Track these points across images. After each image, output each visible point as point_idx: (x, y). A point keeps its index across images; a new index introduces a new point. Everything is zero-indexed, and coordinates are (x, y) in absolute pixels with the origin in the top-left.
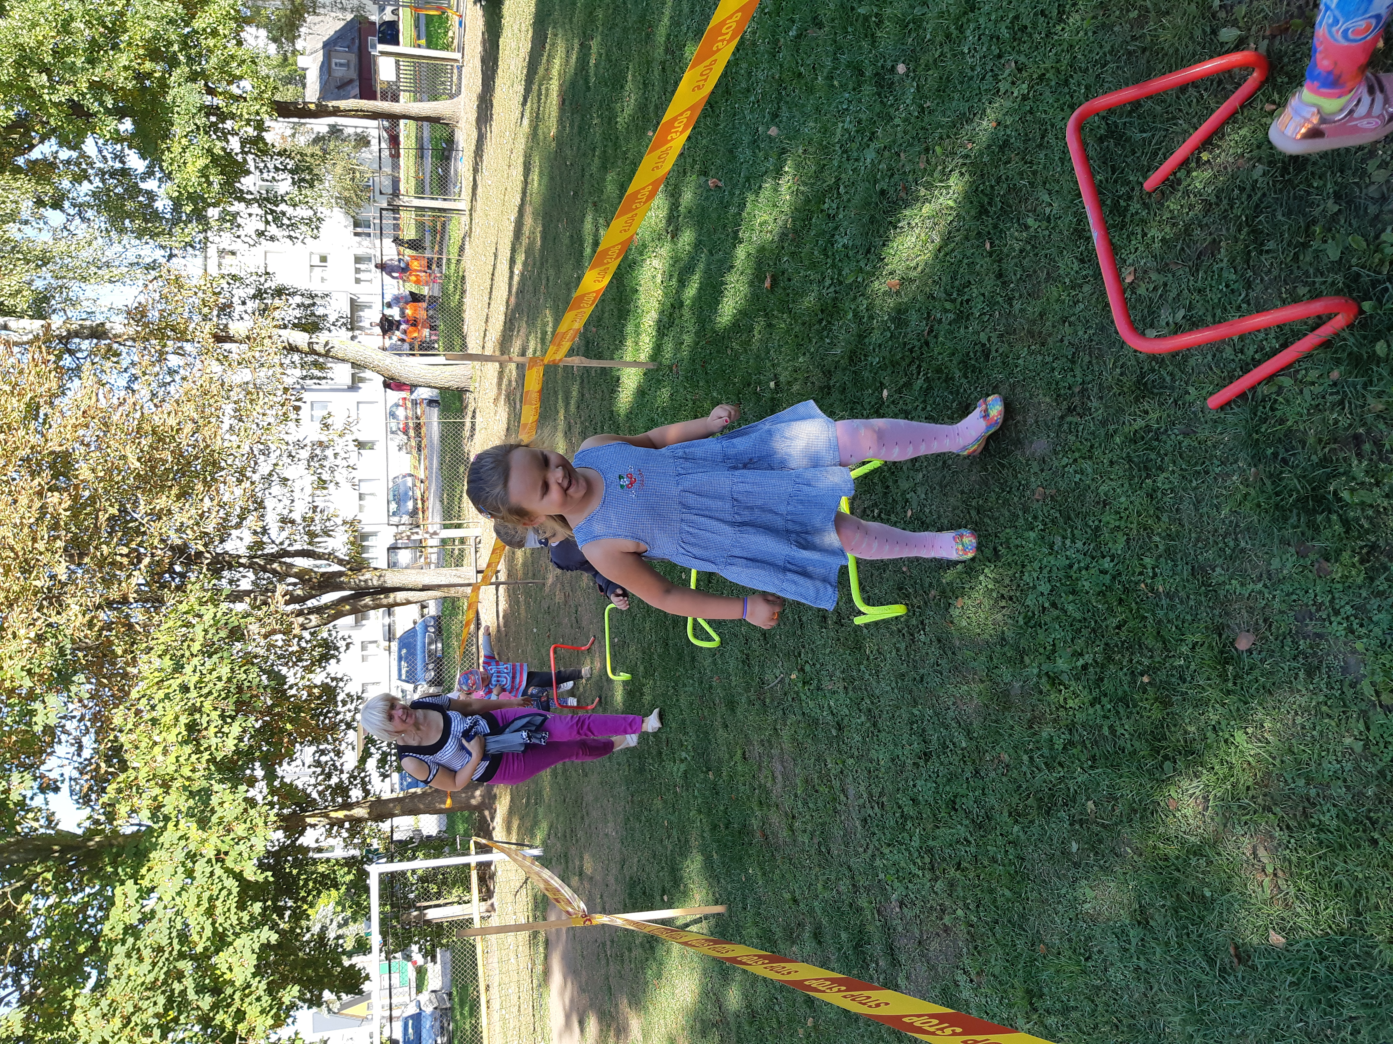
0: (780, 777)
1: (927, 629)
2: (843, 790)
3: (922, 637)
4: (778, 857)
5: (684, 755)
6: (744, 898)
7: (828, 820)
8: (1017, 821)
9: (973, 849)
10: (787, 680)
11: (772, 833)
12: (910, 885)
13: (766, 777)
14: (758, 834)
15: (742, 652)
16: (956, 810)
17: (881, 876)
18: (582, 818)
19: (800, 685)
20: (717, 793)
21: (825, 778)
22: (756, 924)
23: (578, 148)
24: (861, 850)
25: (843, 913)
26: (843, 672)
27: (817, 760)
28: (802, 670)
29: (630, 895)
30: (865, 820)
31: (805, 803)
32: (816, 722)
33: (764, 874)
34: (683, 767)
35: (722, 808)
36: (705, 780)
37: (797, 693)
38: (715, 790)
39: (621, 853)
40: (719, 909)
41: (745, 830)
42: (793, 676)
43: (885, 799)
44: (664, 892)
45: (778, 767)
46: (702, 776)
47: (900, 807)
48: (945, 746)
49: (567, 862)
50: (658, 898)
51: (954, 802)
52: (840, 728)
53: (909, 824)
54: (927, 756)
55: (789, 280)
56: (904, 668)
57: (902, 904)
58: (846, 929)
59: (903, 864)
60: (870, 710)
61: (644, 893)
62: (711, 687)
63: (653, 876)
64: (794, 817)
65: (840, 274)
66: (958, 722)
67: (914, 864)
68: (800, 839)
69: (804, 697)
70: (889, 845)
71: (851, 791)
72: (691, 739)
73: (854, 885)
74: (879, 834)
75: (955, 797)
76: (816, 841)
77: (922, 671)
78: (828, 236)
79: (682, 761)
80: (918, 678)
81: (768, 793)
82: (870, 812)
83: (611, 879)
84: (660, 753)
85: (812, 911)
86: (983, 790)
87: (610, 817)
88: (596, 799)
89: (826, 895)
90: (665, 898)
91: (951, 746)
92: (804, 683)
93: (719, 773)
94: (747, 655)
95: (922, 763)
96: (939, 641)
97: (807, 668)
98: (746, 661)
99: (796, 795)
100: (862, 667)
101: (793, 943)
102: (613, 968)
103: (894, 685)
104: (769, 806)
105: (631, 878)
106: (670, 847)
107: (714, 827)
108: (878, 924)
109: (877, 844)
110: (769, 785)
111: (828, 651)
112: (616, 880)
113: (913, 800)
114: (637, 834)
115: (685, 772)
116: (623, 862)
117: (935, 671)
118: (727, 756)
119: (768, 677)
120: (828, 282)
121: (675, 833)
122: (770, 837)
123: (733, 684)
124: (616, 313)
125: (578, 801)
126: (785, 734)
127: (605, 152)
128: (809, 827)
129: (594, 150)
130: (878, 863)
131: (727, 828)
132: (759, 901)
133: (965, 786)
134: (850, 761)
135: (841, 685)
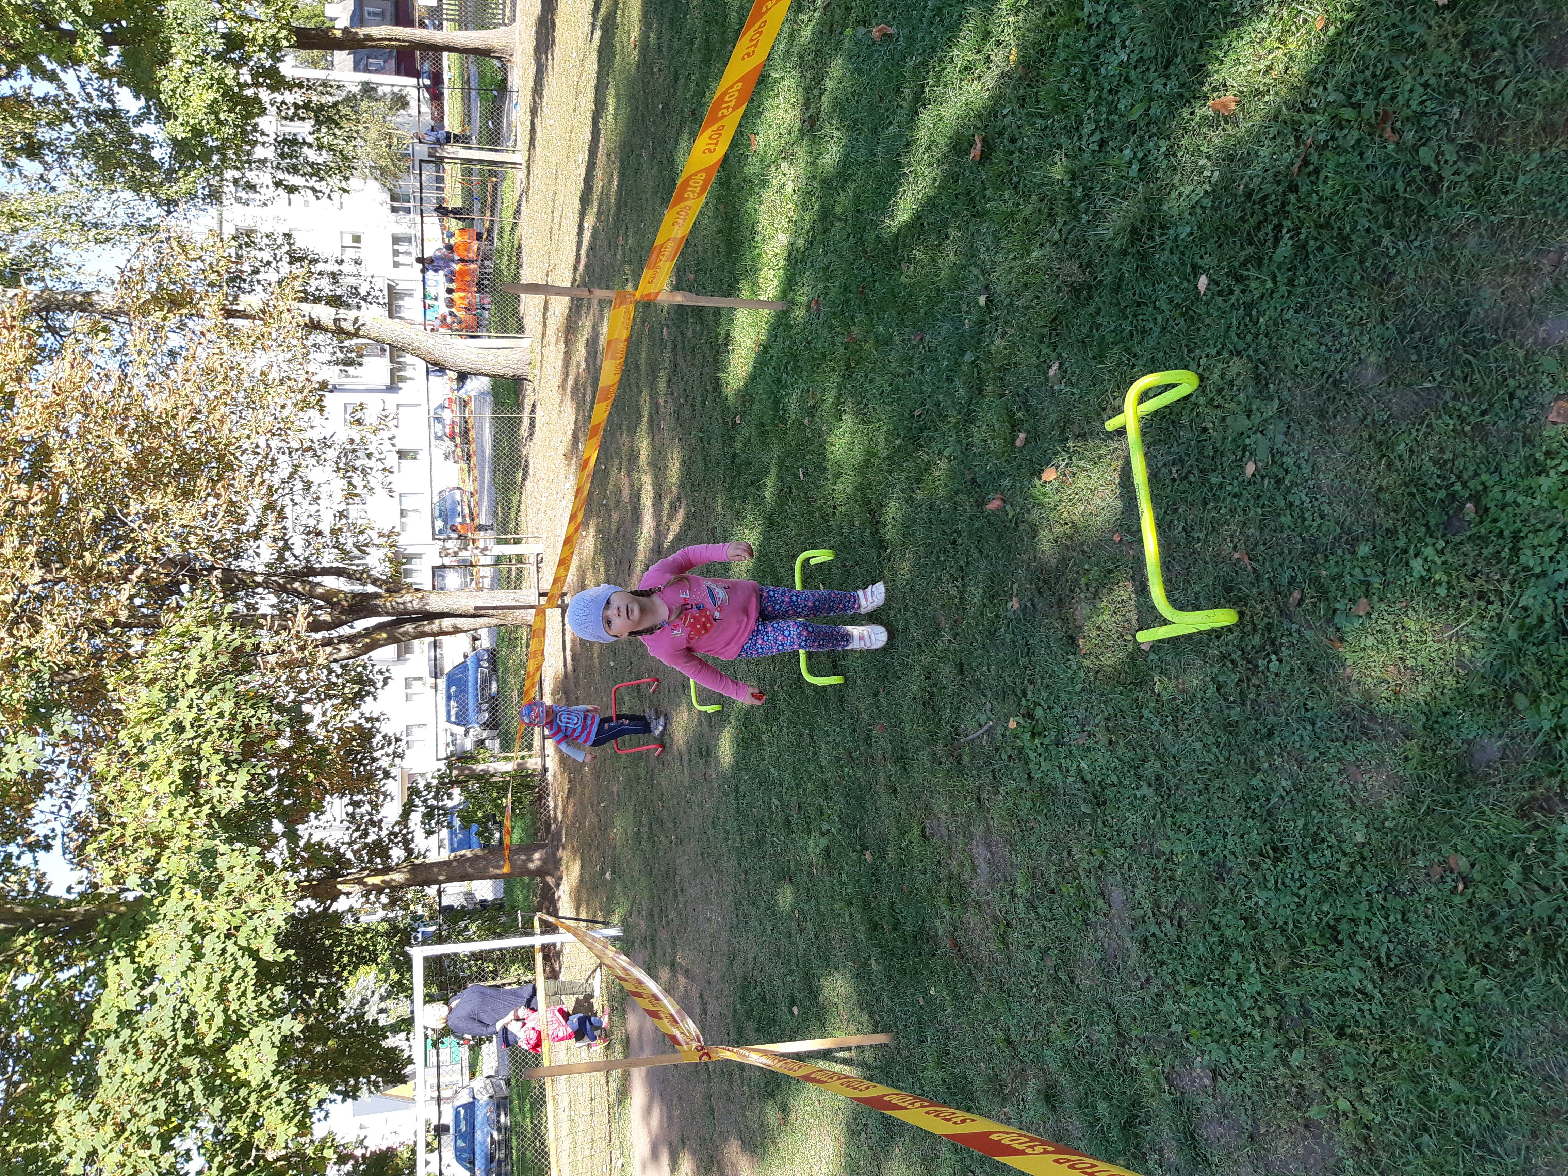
0: (983, 867)
1: (1285, 652)
2: (1102, 893)
3: (1274, 665)
4: (980, 979)
5: (825, 827)
6: (921, 1028)
7: (1073, 934)
8: (1485, 972)
9: (1377, 1010)
10: (999, 731)
11: (970, 943)
12: (1233, 1048)
13: (961, 865)
14: (946, 942)
15: (924, 690)
16: (1340, 943)
17: (1177, 1028)
18: (676, 895)
19: (1027, 736)
20: (878, 881)
21: (1069, 873)
22: (940, 1065)
23: (670, 48)
24: (1136, 984)
25: (1098, 1074)
26: (1107, 719)
27: (1055, 846)
28: (1030, 716)
29: (743, 1000)
30: (1145, 941)
31: (1031, 906)
32: (1053, 790)
33: (955, 998)
34: (824, 842)
35: (887, 902)
36: (861, 862)
37: (1021, 749)
38: (875, 877)
39: (730, 944)
40: (881, 1038)
41: (921, 935)
42: (1012, 724)
43: (1184, 913)
44: (793, 1001)
45: (980, 852)
46: (854, 856)
47: (1216, 927)
48: (1317, 840)
49: (654, 948)
50: (785, 1009)
51: (1334, 929)
52: (1099, 802)
53: (1236, 956)
54: (1279, 852)
55: (1013, 141)
56: (1235, 713)
57: (1215, 1074)
58: (1108, 1098)
59: (1223, 1016)
60: (1158, 778)
61: (763, 999)
62: (869, 737)
63: (777, 982)
64: (1008, 925)
65: (1110, 113)
66: (1350, 800)
67: (1245, 1017)
68: (1020, 956)
69: (1032, 755)
70: (1193, 983)
71: (1117, 895)
72: (836, 806)
73: (1119, 1034)
74: (1172, 964)
75: (1338, 920)
76: (1050, 963)
77: (1271, 719)
78: (1086, 60)
79: (823, 834)
80: (1264, 731)
81: (963, 887)
82: (1154, 929)
83: (715, 976)
84: (788, 822)
85: (1039, 1061)
86: (1404, 914)
87: (713, 897)
88: (695, 874)
89: (1069, 1042)
90: (795, 1010)
91: (1332, 840)
92: (1033, 735)
93: (882, 854)
94: (932, 695)
95: (1267, 864)
96: (1311, 670)
97: (1039, 713)
98: (929, 702)
99: (1013, 895)
100: (1145, 712)
101: (1005, 1099)
102: (716, 1086)
103: (1211, 740)
104: (965, 905)
105: (745, 979)
106: (802, 946)
107: (875, 927)
108: (1168, 1098)
109: (1169, 980)
110: (965, 876)
111: (1078, 688)
112: (723, 977)
113: (1245, 919)
114: (753, 923)
115: (827, 850)
116: (732, 956)
117: (1300, 719)
118: (894, 832)
119: (968, 724)
120: (1088, 127)
121: (810, 926)
122: (966, 949)
123: (907, 734)
124: (723, 246)
125: (669, 874)
126: (997, 807)
127: (707, 40)
128: (1040, 942)
129: (692, 42)
130: (1169, 1006)
131: (895, 929)
132: (946, 1036)
133: (1365, 906)
134: (1120, 852)
135: (1102, 738)
